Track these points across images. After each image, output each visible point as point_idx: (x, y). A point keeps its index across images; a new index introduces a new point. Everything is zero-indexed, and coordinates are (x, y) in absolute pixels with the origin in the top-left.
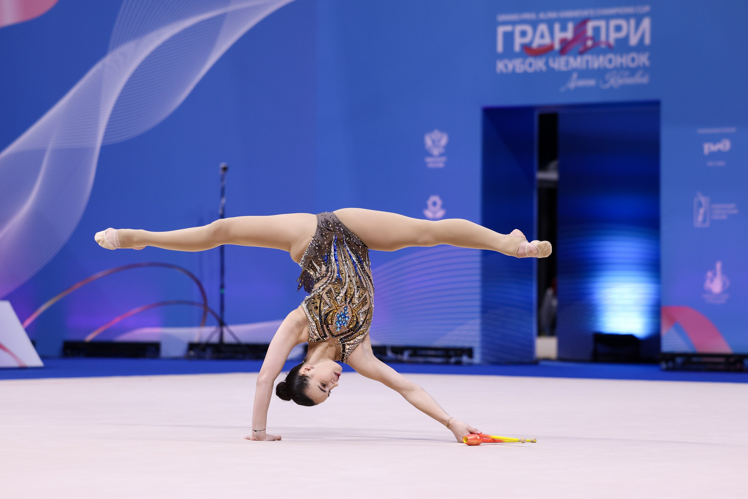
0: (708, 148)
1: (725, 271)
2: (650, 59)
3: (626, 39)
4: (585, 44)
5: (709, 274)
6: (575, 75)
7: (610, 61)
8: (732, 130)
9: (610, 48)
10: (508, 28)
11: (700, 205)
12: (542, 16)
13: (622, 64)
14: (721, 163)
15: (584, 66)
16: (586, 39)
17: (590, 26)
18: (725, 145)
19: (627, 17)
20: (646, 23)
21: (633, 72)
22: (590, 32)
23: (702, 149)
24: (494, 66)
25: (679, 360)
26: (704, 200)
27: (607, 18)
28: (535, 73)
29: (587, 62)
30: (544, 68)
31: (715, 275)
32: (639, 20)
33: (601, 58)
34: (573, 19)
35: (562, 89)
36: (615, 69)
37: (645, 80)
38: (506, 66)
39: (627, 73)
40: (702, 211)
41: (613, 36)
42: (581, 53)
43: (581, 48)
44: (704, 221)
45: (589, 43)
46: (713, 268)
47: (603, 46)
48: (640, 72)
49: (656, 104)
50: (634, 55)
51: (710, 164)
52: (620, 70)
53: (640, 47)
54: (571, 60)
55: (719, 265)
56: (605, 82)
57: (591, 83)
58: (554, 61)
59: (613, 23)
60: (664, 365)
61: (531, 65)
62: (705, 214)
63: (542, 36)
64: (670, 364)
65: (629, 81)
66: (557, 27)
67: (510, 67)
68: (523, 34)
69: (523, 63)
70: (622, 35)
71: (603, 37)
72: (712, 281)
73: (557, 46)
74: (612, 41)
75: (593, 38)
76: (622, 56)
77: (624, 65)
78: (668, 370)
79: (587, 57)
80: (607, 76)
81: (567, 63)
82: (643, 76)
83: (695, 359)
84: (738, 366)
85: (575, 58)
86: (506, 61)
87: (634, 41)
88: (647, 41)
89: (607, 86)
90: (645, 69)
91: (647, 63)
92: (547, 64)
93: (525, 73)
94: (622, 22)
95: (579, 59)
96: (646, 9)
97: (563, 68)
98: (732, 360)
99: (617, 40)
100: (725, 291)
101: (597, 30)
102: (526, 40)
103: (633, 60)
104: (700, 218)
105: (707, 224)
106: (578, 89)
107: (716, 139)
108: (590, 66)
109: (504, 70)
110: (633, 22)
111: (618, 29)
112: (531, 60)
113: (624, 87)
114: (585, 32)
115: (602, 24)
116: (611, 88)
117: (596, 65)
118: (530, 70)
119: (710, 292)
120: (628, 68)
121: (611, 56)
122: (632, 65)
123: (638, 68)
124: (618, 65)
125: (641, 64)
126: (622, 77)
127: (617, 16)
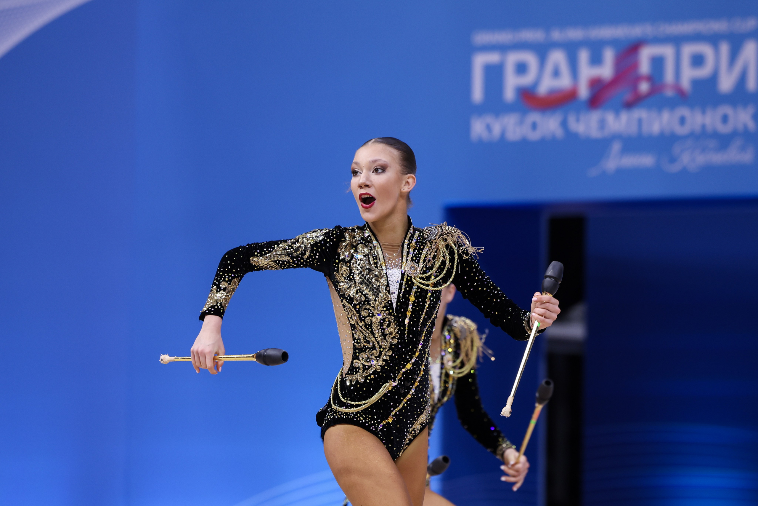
2: (755, 117)
3: (714, 79)
4: (635, 88)
6: (616, 147)
7: (682, 121)
9: (682, 97)
10: (493, 58)
12: (556, 35)
13: (703, 126)
15: (633, 130)
16: (638, 79)
17: (646, 55)
19: (714, 40)
20: (750, 52)
21: (724, 141)
22: (644, 67)
24: (467, 128)
27: (678, 41)
28: (543, 142)
29: (640, 121)
30: (559, 133)
32: (736, 44)
33: (666, 116)
34: (613, 42)
35: (593, 172)
36: (692, 135)
37: (747, 157)
38: (489, 128)
39: (712, 144)
41: (688, 75)
42: (629, 105)
43: (628, 96)
45: (644, 87)
47: (669, 93)
48: (738, 143)
50: (726, 109)
52: (701, 137)
53: (739, 96)
54: (610, 118)
56: (673, 160)
57: (646, 160)
58: (578, 120)
59: (688, 50)
61: (534, 126)
63: (556, 73)
65: (718, 158)
66: (584, 56)
67: (497, 129)
68: (521, 68)
69: (521, 122)
70: (705, 72)
71: (669, 76)
73: (584, 92)
74: (686, 84)
75: (650, 79)
76: (704, 112)
77: (709, 129)
79: (639, 113)
80: (677, 149)
81: (602, 124)
82: (743, 149)
85: (617, 113)
86: (489, 119)
87: (726, 83)
88: (752, 82)
89: (675, 168)
90: (746, 136)
91: (751, 125)
92: (564, 124)
93: (524, 142)
94: (707, 50)
95: (624, 116)
96: (751, 24)
97: (595, 133)
99: (696, 83)
101: (658, 63)
102: (527, 80)
103: (725, 119)
106: (621, 172)
108: (645, 129)
109: (485, 135)
110: (725, 48)
111: (698, 61)
112: (534, 117)
113: (708, 170)
114: (635, 66)
115: (667, 51)
116: (684, 171)
117: (656, 128)
118: (534, 136)
120: (715, 135)
121: (684, 111)
122: (723, 129)
123: (734, 134)
124: (697, 128)
125: (740, 127)
126: (704, 150)
127: (697, 38)
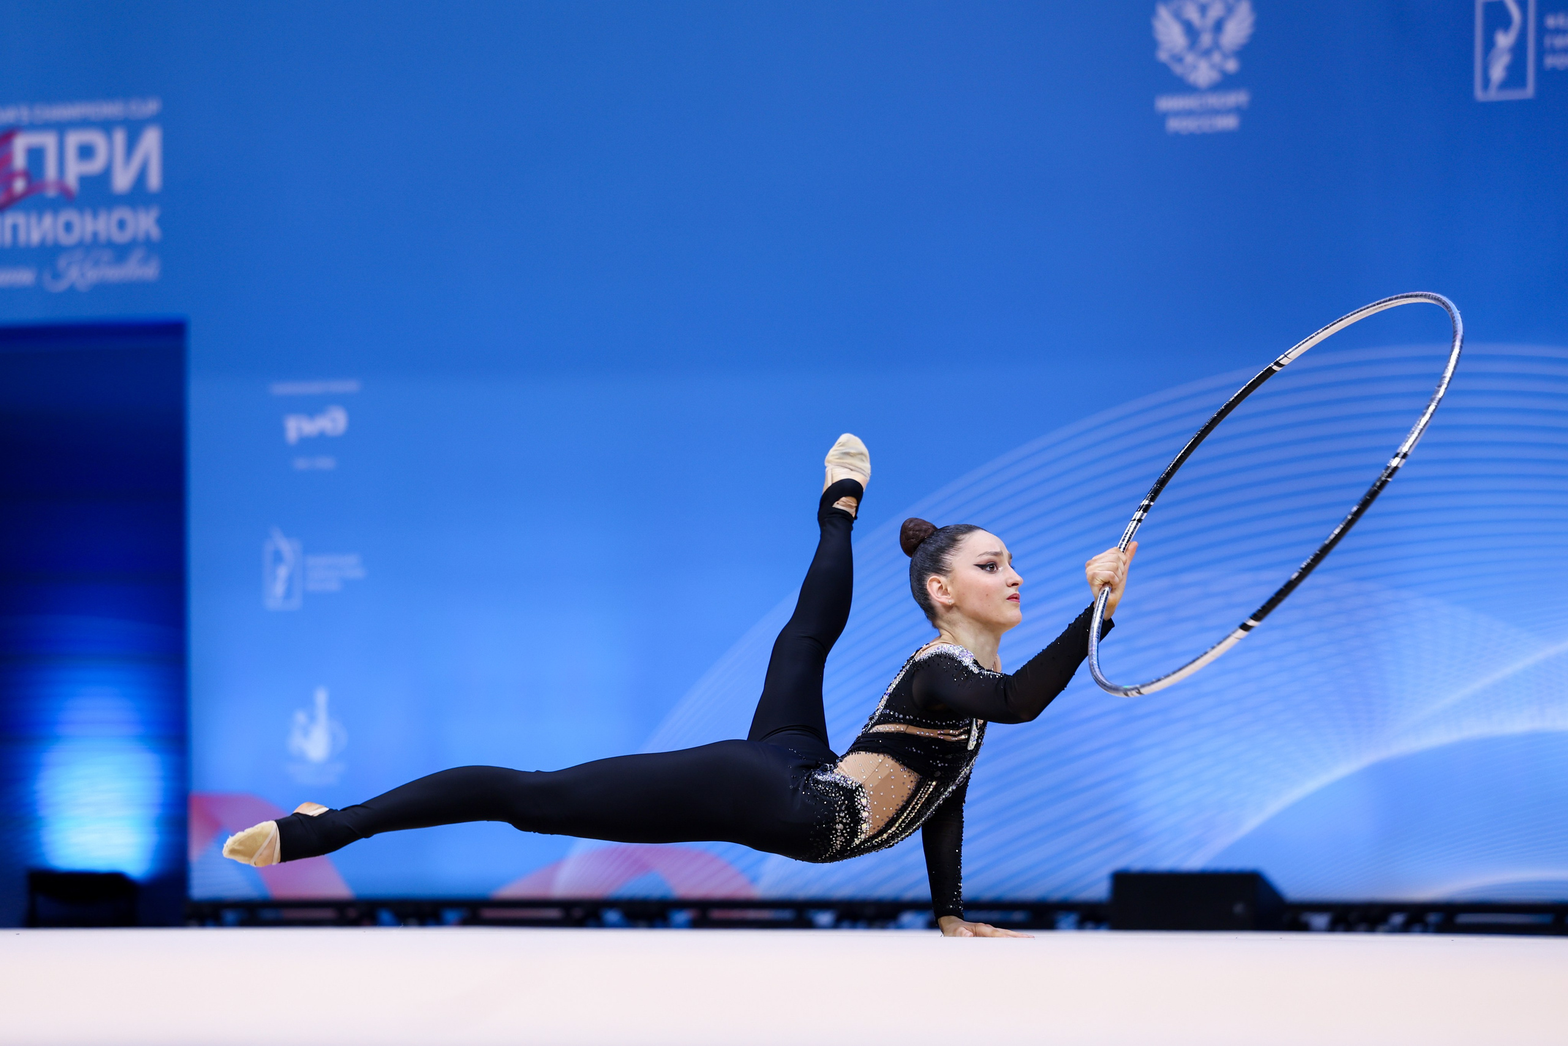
0: (296, 427)
1: (337, 710)
2: (160, 222)
3: (106, 175)
4: (9, 187)
5: (301, 717)
7: (68, 227)
8: (349, 386)
9: (66, 198)
11: (278, 558)
13: (95, 235)
14: (325, 463)
15: (7, 238)
16: (11, 176)
17: (20, 145)
18: (334, 422)
19: (106, 126)
20: (151, 141)
21: (121, 252)
22: (19, 161)
23: (281, 430)
25: (230, 915)
26: (287, 547)
27: (61, 128)
29: (15, 228)
31: (312, 718)
32: (134, 131)
33: (48, 220)
36: (80, 245)
37: (150, 271)
39: (106, 256)
40: (283, 572)
41: (74, 170)
44: (288, 594)
45: (19, 185)
46: (308, 703)
47: (51, 193)
48: (137, 255)
49: (175, 330)
50: (120, 213)
51: (301, 464)
52: (92, 247)
53: (138, 196)
55: (321, 697)
56: (57, 276)
57: (24, 277)
59: (74, 140)
62: (290, 580)
65: (114, 273)
70: (95, 166)
71: (51, 171)
72: (306, 733)
74: (72, 179)
75: (27, 174)
76: (95, 215)
77: (103, 236)
79: (14, 217)
80: (62, 263)
82: (145, 261)
83: (269, 914)
87: (122, 181)
88: (154, 180)
89: (61, 286)
90: (148, 245)
91: (155, 233)
94: (96, 138)
96: (152, 107)
98: (352, 914)
99: (84, 180)
100: (336, 755)
101: (36, 155)
103: (122, 224)
104: (279, 588)
105: (296, 603)
107: (313, 407)
108: (22, 238)
110: (119, 137)
111: (86, 152)
113: (101, 289)
114: (8, 159)
115: (48, 141)
116: (72, 290)
117: (35, 237)
119: (301, 759)
120: (110, 245)
121: (69, 215)
122: (120, 237)
123: (133, 244)
124: (88, 237)
125: (141, 235)
126: (96, 263)
127: (84, 124)
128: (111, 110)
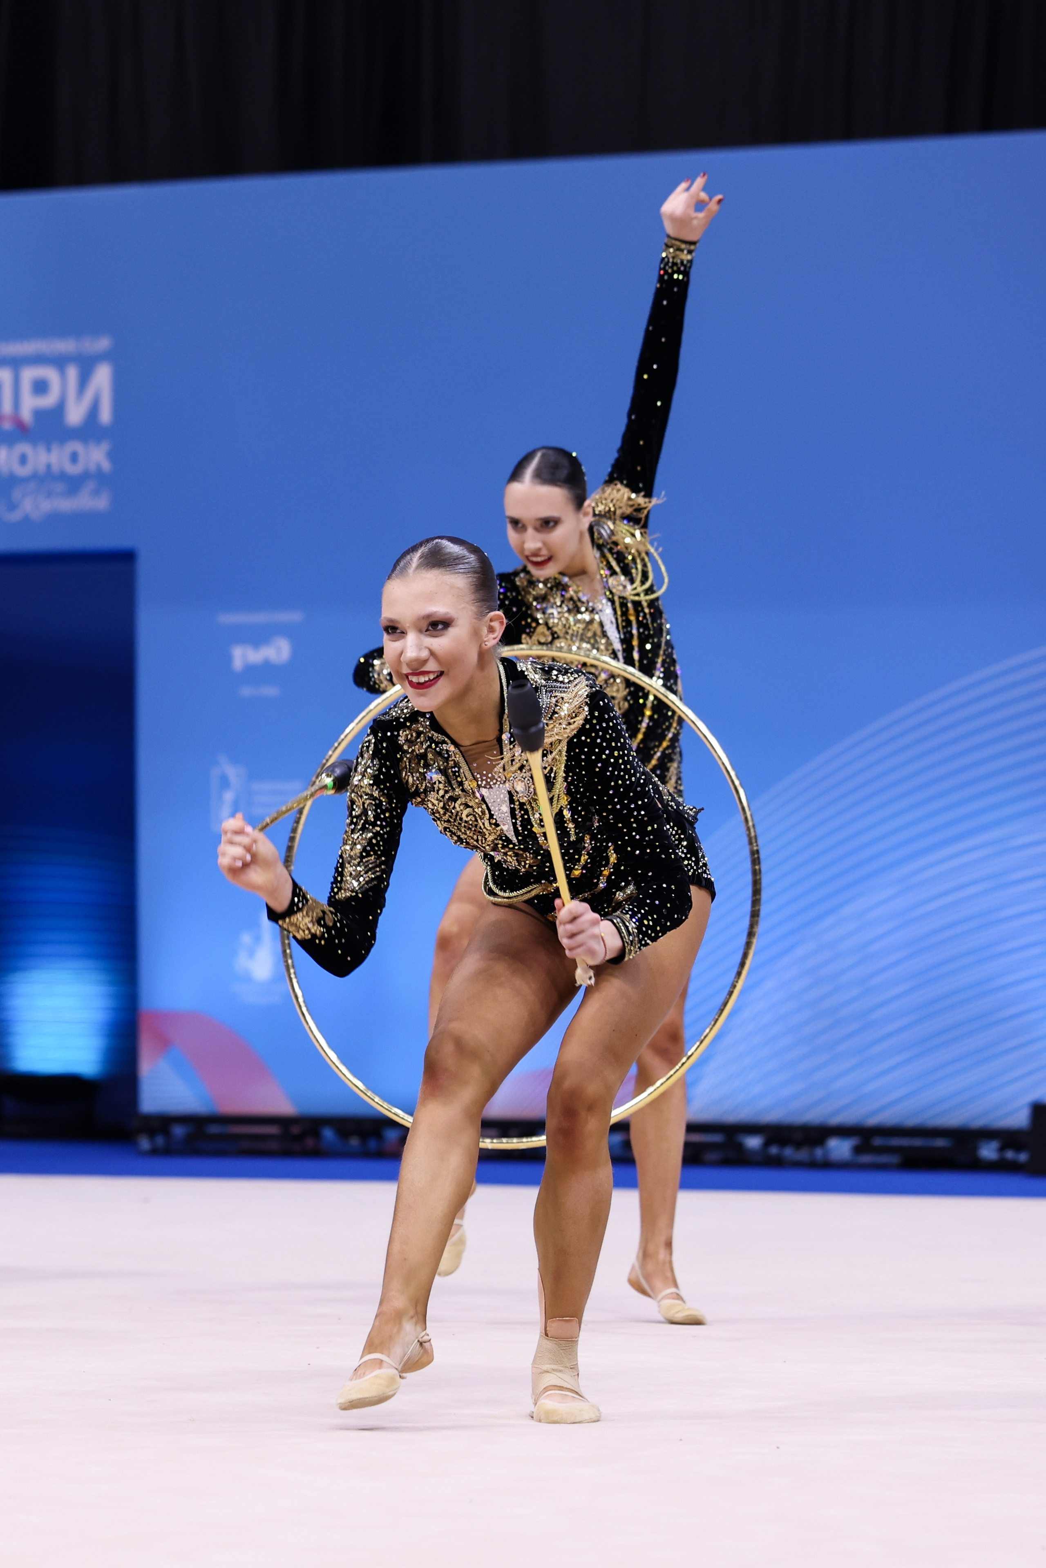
0: (243, 656)
2: (111, 455)
3: (59, 409)
5: (246, 938)
7: (23, 459)
8: (294, 617)
9: (22, 431)
11: (225, 783)
13: (49, 466)
14: (270, 691)
18: (279, 651)
19: (60, 362)
20: (103, 376)
21: (73, 484)
23: (228, 658)
25: (178, 1131)
26: (232, 772)
27: (16, 363)
31: (258, 939)
32: (86, 368)
33: (4, 452)
36: (35, 476)
37: (102, 503)
39: (59, 487)
40: (229, 795)
41: (29, 404)
46: (253, 924)
47: (7, 426)
48: (91, 485)
49: (127, 557)
50: (75, 446)
51: (247, 691)
52: (46, 479)
53: (90, 430)
56: (12, 507)
59: (29, 374)
60: (145, 1143)
62: (236, 803)
64: (160, 1140)
65: (66, 505)
70: (49, 400)
71: (7, 405)
72: (251, 953)
74: (26, 414)
76: (49, 450)
77: (56, 468)
78: (154, 1152)
80: (16, 494)
82: (96, 493)
83: (214, 1129)
84: (310, 1142)
87: (75, 415)
88: (105, 415)
89: (15, 516)
90: (100, 478)
91: (106, 466)
94: (50, 374)
96: (103, 344)
98: (295, 1130)
99: (38, 414)
100: (280, 976)
103: (74, 457)
107: (259, 637)
110: (72, 373)
111: (40, 387)
113: (55, 519)
115: (5, 376)
116: (26, 520)
119: (247, 978)
120: (63, 477)
121: (24, 448)
122: (73, 470)
123: (85, 476)
124: (42, 469)
125: (92, 468)
126: (49, 495)
127: (39, 360)
128: (64, 346)
